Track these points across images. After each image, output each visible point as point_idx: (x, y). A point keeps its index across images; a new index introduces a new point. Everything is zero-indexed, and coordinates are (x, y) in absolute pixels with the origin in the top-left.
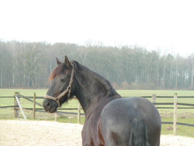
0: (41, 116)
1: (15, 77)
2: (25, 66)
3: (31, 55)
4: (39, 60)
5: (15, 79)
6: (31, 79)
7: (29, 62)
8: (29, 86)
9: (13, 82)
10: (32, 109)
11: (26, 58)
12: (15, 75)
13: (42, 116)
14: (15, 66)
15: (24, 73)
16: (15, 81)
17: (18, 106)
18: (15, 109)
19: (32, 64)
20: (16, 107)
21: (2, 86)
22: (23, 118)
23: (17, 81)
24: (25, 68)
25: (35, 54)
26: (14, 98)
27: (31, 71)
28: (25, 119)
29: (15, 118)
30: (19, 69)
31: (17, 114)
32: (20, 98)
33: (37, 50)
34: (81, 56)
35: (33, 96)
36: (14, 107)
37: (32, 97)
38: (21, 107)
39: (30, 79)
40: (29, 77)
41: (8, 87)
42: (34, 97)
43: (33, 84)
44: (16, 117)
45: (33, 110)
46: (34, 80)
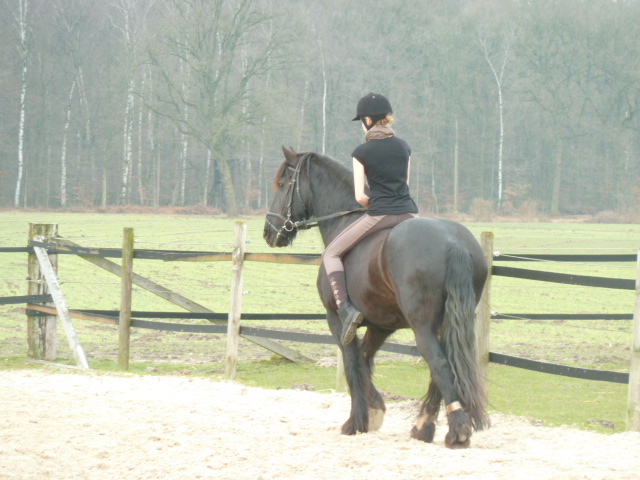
0: (178, 352)
1: (135, 150)
2: (186, 98)
3: (219, 37)
4: (258, 65)
5: (135, 162)
6: (220, 164)
7: (206, 76)
8: (211, 202)
9: (125, 180)
10: (113, 315)
11: (193, 54)
12: (134, 139)
13: (181, 353)
14: (137, 94)
15: (180, 130)
16: (134, 172)
17: (46, 298)
18: (31, 314)
19: (221, 83)
20: (38, 306)
21: (64, 200)
22: (71, 361)
23: (144, 173)
24: (190, 105)
25: (237, 35)
26: (25, 256)
27: (216, 120)
28: (78, 367)
29: (33, 361)
30: (156, 112)
31: (43, 338)
32: (60, 256)
33: (250, 10)
34: (484, 44)
35: (120, 247)
36: (24, 305)
37: (117, 253)
38: (61, 304)
39: (215, 163)
40: (209, 153)
41: (98, 202)
42: (127, 252)
43: (230, 191)
44: (35, 357)
45: (122, 319)
46: (232, 169)
